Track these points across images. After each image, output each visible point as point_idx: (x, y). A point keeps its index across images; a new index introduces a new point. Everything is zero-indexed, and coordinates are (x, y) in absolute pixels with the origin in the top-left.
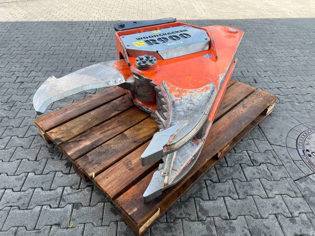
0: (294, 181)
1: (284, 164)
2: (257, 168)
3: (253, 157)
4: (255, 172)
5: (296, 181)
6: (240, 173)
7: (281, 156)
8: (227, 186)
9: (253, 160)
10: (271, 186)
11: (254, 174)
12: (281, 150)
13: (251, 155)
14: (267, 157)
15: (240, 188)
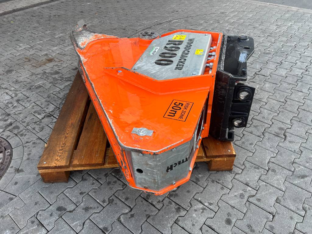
0: (16, 121)
1: (25, 128)
2: (46, 112)
3: (52, 118)
4: (46, 110)
5: (14, 121)
6: (57, 104)
7: (27, 133)
8: (62, 94)
9: (51, 116)
10: (33, 108)
11: (47, 108)
12: (29, 138)
13: (54, 119)
14: (40, 125)
15: (54, 97)
